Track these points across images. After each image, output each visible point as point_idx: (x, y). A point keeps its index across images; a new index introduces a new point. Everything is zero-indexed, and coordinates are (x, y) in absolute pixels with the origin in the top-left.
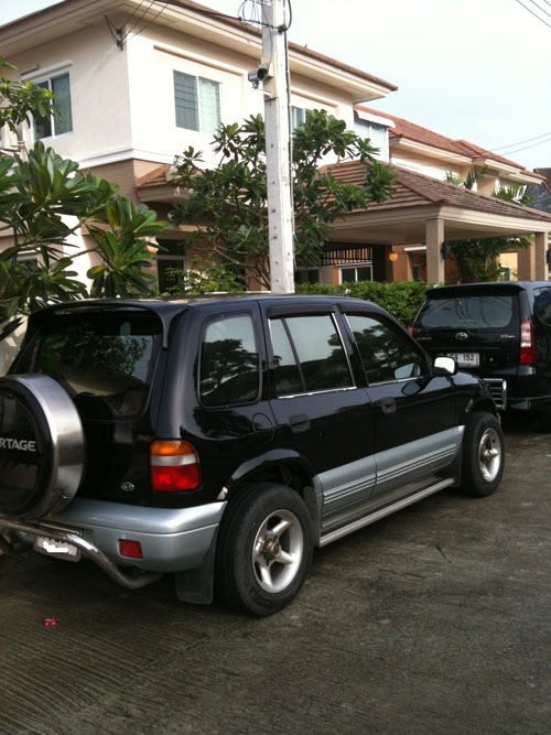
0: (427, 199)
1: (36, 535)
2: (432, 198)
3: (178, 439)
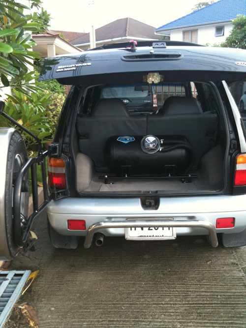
0: (48, 33)
1: (127, 228)
2: (51, 33)
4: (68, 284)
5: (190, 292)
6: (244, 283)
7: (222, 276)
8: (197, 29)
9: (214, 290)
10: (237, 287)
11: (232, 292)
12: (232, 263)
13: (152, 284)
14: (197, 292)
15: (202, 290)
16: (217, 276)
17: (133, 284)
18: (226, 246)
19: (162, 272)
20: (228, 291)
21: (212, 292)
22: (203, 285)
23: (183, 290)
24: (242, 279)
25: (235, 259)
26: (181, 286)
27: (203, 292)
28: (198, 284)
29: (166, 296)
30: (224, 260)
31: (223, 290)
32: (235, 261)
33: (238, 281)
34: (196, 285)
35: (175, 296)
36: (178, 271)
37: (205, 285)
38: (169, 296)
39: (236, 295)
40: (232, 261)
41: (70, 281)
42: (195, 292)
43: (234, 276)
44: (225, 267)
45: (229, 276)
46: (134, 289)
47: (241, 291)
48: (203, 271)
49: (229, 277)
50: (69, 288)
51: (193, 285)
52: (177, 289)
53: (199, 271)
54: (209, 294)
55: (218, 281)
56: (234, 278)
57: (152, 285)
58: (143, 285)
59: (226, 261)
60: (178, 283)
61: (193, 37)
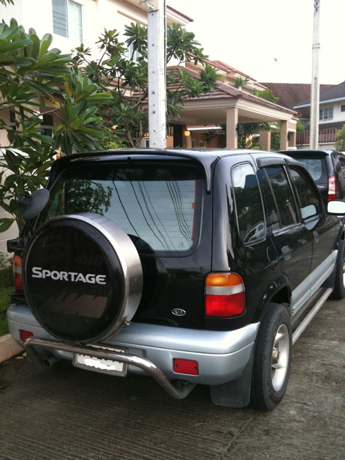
0: (228, 94)
1: (75, 353)
2: (232, 93)
3: (228, 272)
12: (230, 432)
24: (214, 455)
25: (241, 428)
30: (223, 426)
32: (237, 431)
33: (206, 457)
36: (147, 425)
43: (208, 450)
45: (202, 448)
48: (177, 432)
53: (173, 431)
56: (204, 452)
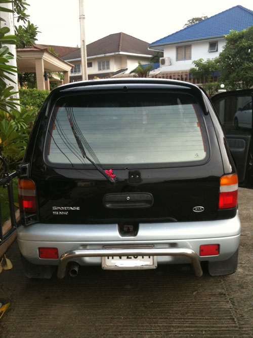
3: (230, 174)
4: (41, 318)
5: (173, 327)
6: (231, 316)
7: (208, 309)
8: (191, 45)
9: (199, 325)
10: (224, 321)
11: (218, 327)
12: (220, 293)
13: (132, 318)
14: (181, 327)
15: (186, 325)
16: (203, 309)
17: (111, 318)
18: (212, 275)
19: (144, 304)
20: (214, 325)
21: (196, 327)
22: (188, 319)
23: (165, 325)
24: (229, 311)
25: (223, 289)
26: (163, 320)
27: (187, 327)
28: (182, 319)
29: (146, 332)
30: (211, 290)
31: (208, 324)
32: (223, 291)
33: (225, 313)
34: (179, 319)
35: (156, 332)
36: (161, 303)
37: (189, 319)
38: (149, 332)
39: (223, 331)
40: (220, 290)
41: (42, 315)
42: (178, 327)
43: (221, 308)
44: (212, 298)
45: (216, 308)
46: (112, 324)
47: (228, 325)
48: (188, 303)
49: (216, 310)
50: (41, 324)
51: (177, 319)
52: (159, 324)
53: (184, 303)
54: (193, 329)
55: (204, 314)
56: (220, 311)
57: (131, 320)
58: (121, 320)
59: (213, 291)
60: (161, 317)
61: (187, 53)
